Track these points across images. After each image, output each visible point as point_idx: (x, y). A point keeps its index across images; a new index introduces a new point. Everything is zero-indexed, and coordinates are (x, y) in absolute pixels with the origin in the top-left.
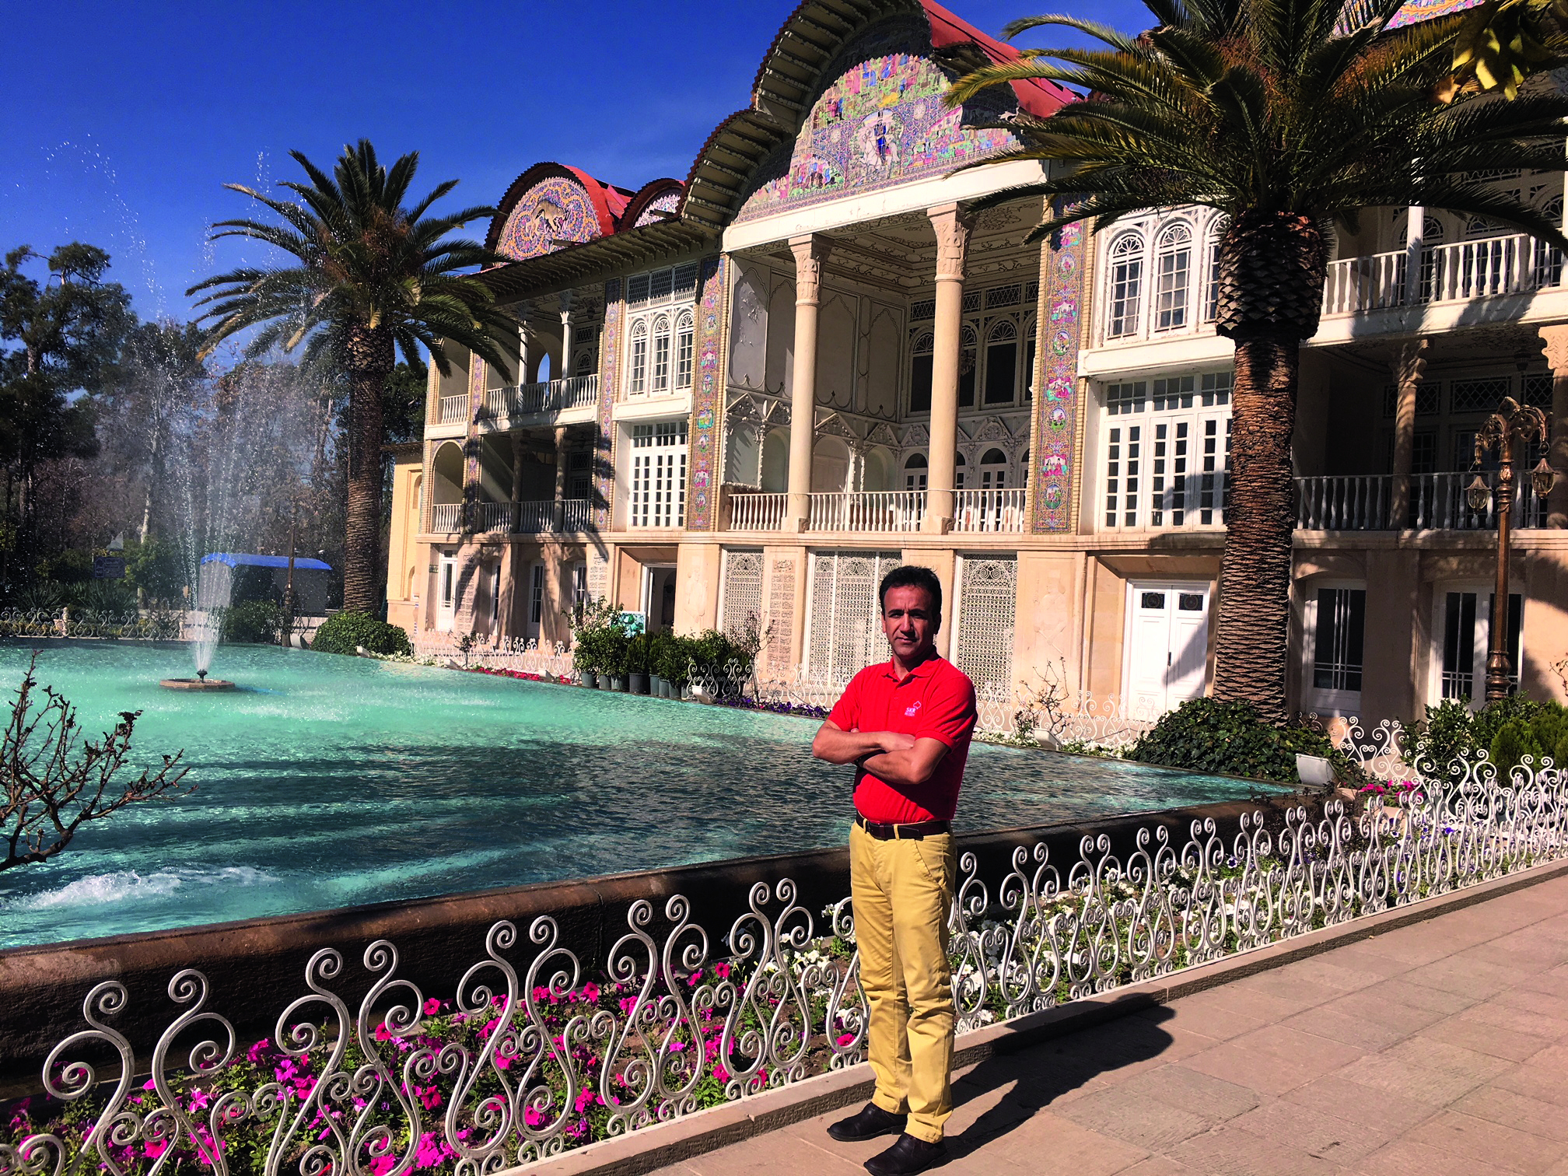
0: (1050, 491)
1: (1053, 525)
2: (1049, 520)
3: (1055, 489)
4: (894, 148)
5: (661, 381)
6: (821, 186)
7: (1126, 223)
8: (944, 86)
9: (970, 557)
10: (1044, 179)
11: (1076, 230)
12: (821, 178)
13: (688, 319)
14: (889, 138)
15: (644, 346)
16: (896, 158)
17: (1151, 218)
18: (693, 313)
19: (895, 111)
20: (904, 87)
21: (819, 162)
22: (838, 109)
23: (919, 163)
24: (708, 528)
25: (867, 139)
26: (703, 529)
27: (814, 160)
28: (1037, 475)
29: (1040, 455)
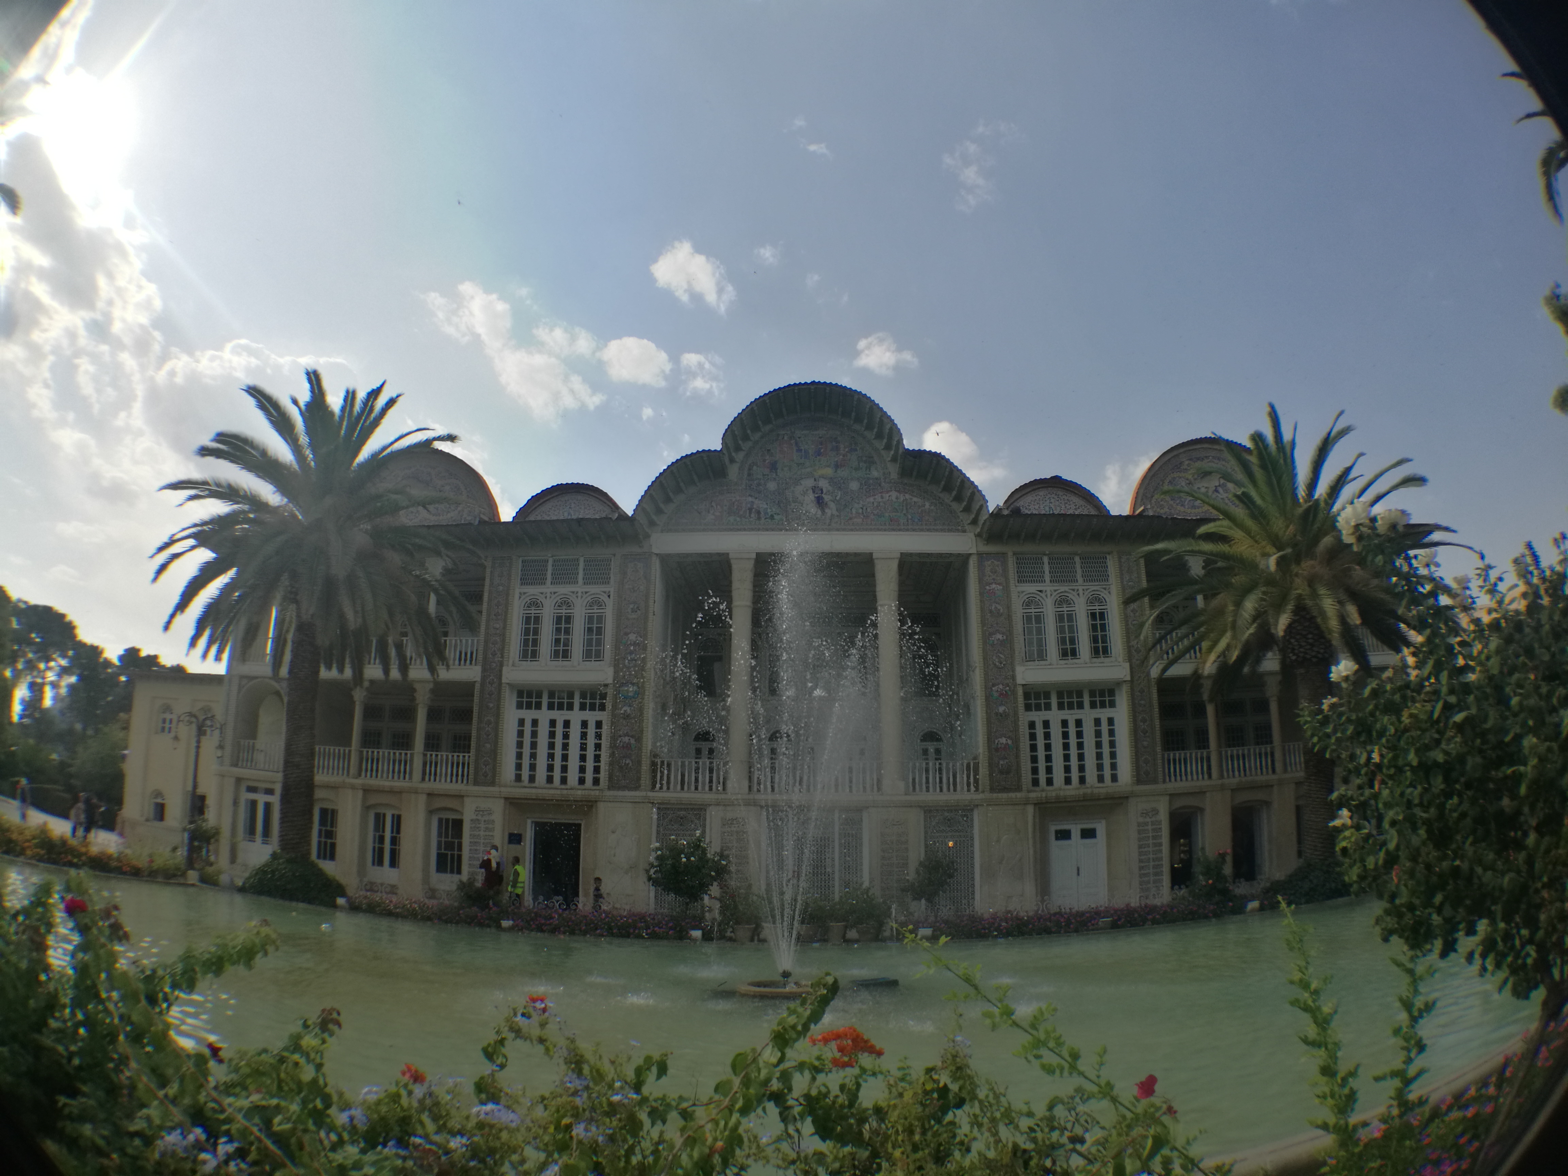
1: (1007, 786)
2: (1004, 783)
3: (1006, 760)
4: (832, 505)
5: (562, 652)
6: (759, 518)
7: (1030, 588)
8: (875, 474)
9: (930, 811)
10: (974, 551)
11: (1001, 587)
12: (759, 513)
13: (596, 602)
14: (827, 498)
15: (537, 619)
16: (835, 513)
17: (1048, 589)
18: (604, 598)
19: (831, 480)
20: (837, 466)
21: (756, 502)
22: (773, 467)
23: (859, 520)
24: (637, 788)
25: (804, 493)
26: (630, 789)
27: (750, 499)
28: (990, 751)
29: (991, 736)
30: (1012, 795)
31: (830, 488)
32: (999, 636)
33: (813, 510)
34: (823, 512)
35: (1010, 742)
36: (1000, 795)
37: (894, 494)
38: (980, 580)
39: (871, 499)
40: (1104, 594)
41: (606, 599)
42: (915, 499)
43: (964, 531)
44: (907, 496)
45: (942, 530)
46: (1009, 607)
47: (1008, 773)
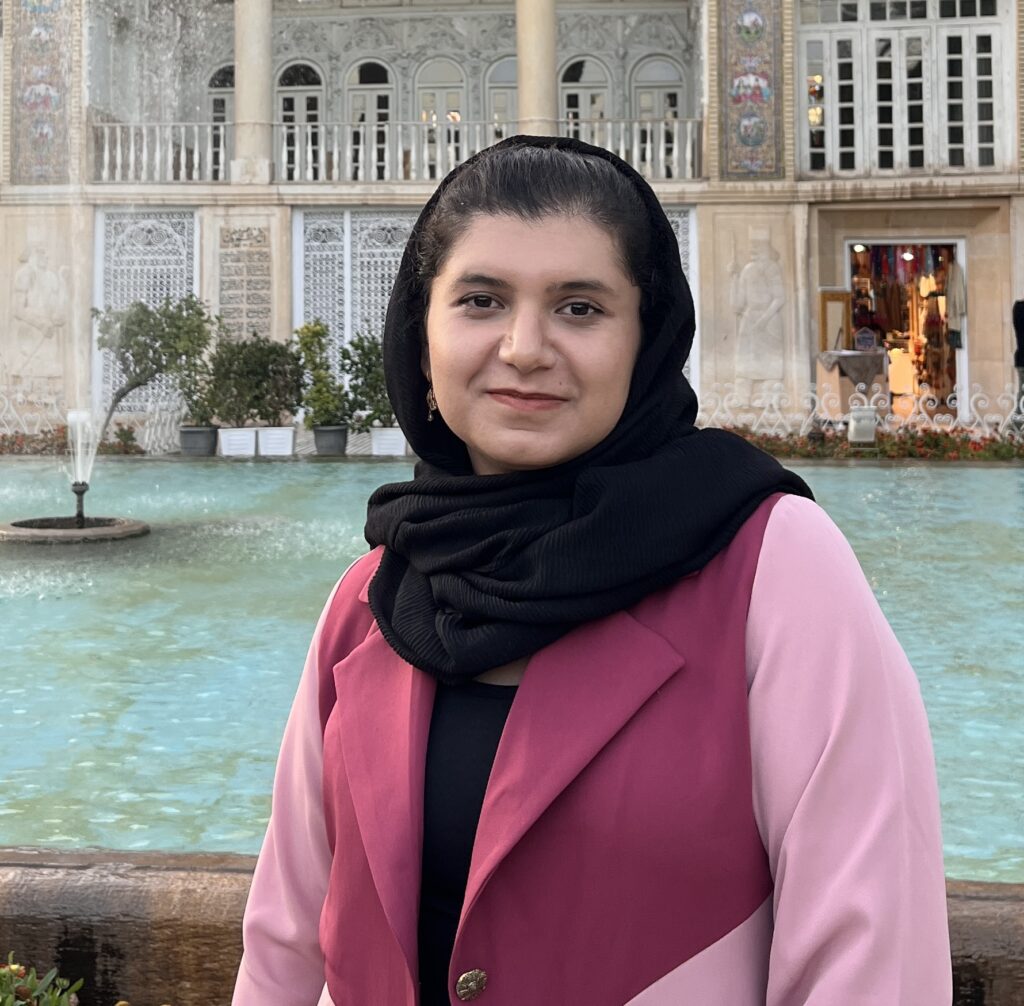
0: (745, 122)
1: (755, 168)
2: (748, 162)
3: (754, 120)
28: (722, 101)
29: (725, 72)
30: (765, 185)
35: (763, 83)
36: (739, 185)
47: (758, 143)
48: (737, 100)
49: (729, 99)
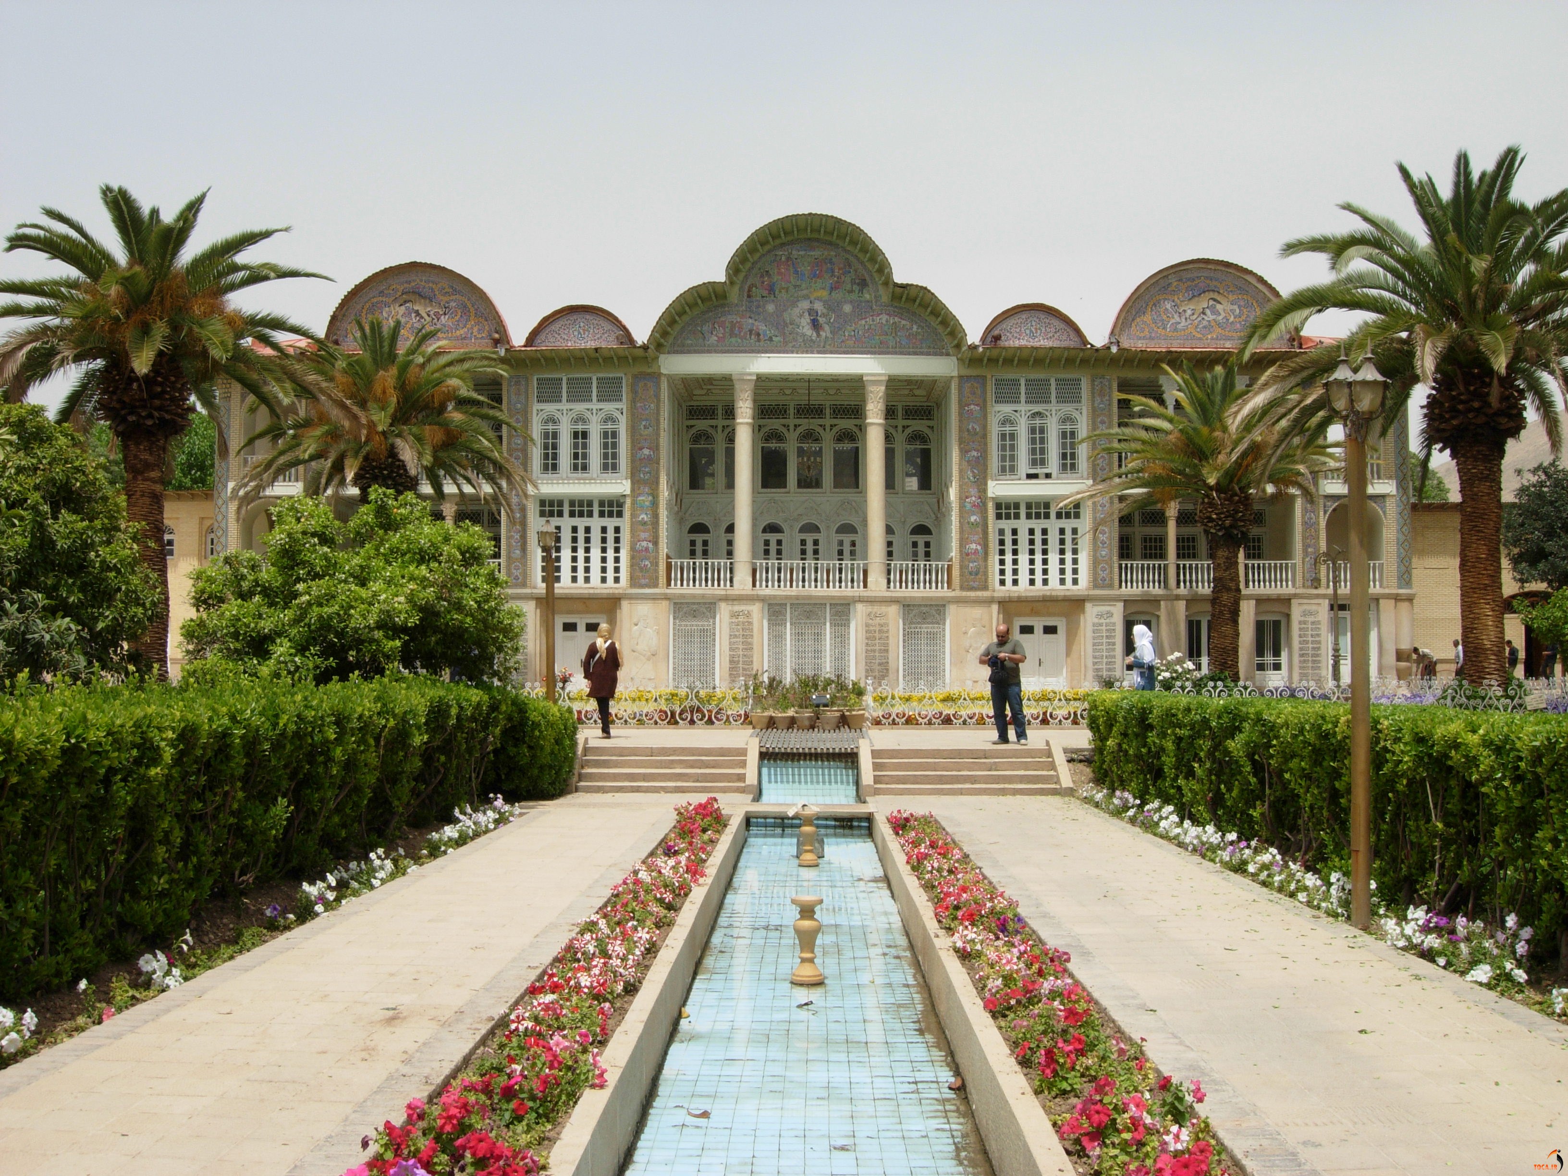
0: (971, 565)
1: (975, 586)
2: (972, 583)
3: (975, 564)
4: (827, 328)
5: (580, 465)
6: (759, 341)
7: (1007, 409)
8: (867, 296)
9: (909, 606)
10: (955, 374)
11: (978, 408)
12: (758, 335)
13: (609, 419)
14: (821, 320)
15: (555, 435)
16: (829, 335)
17: (1023, 409)
18: (617, 414)
19: (826, 303)
20: (832, 289)
21: (756, 323)
22: (771, 290)
23: (851, 343)
24: (656, 585)
25: (801, 316)
26: (649, 587)
27: (750, 321)
28: (961, 555)
29: (963, 542)
30: (979, 594)
31: (825, 311)
32: (975, 453)
33: (808, 331)
34: (818, 335)
35: (979, 547)
36: (969, 593)
37: (884, 317)
38: (960, 401)
39: (863, 322)
40: (1076, 414)
41: (619, 416)
42: (903, 322)
43: (948, 354)
44: (896, 319)
45: (928, 354)
46: (984, 427)
47: (977, 574)
48: (968, 554)
49: (965, 555)
